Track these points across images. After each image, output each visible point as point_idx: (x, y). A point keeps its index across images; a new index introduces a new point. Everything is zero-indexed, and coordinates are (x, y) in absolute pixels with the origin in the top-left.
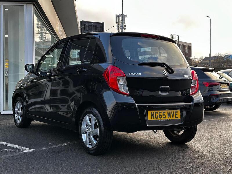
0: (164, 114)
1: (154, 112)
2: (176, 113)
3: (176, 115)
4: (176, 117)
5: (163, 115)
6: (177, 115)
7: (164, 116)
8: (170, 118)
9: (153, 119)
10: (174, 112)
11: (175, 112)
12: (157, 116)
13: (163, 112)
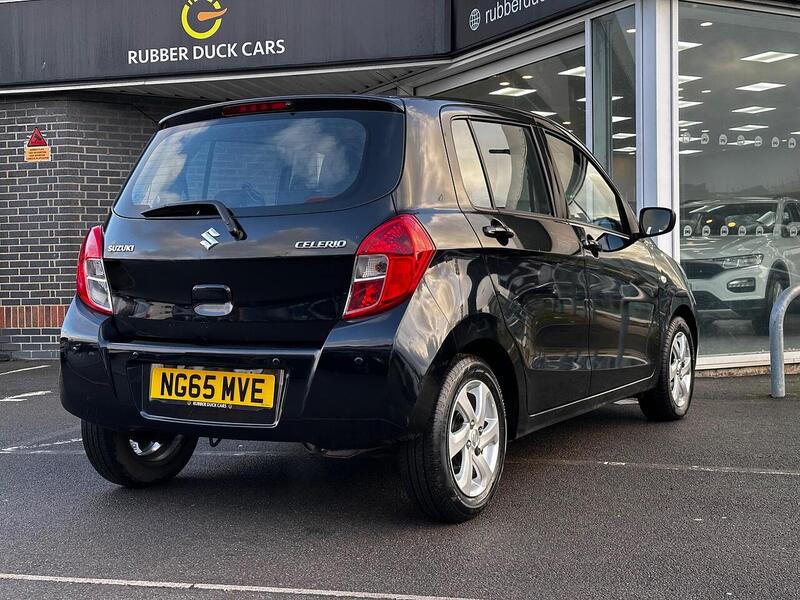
0: (210, 382)
1: (172, 375)
2: (258, 386)
3: (255, 391)
4: (253, 400)
5: (206, 386)
6: (260, 391)
7: (208, 392)
8: (232, 399)
9: (166, 396)
10: (248, 380)
11: (255, 381)
12: (184, 388)
13: (208, 378)
